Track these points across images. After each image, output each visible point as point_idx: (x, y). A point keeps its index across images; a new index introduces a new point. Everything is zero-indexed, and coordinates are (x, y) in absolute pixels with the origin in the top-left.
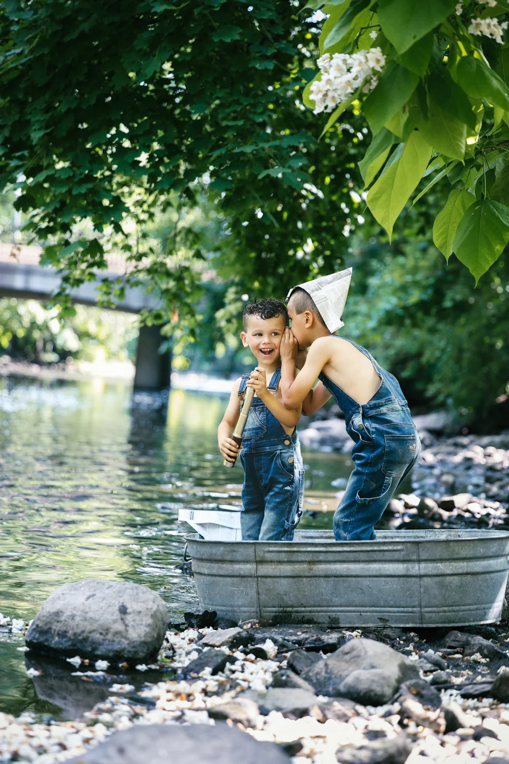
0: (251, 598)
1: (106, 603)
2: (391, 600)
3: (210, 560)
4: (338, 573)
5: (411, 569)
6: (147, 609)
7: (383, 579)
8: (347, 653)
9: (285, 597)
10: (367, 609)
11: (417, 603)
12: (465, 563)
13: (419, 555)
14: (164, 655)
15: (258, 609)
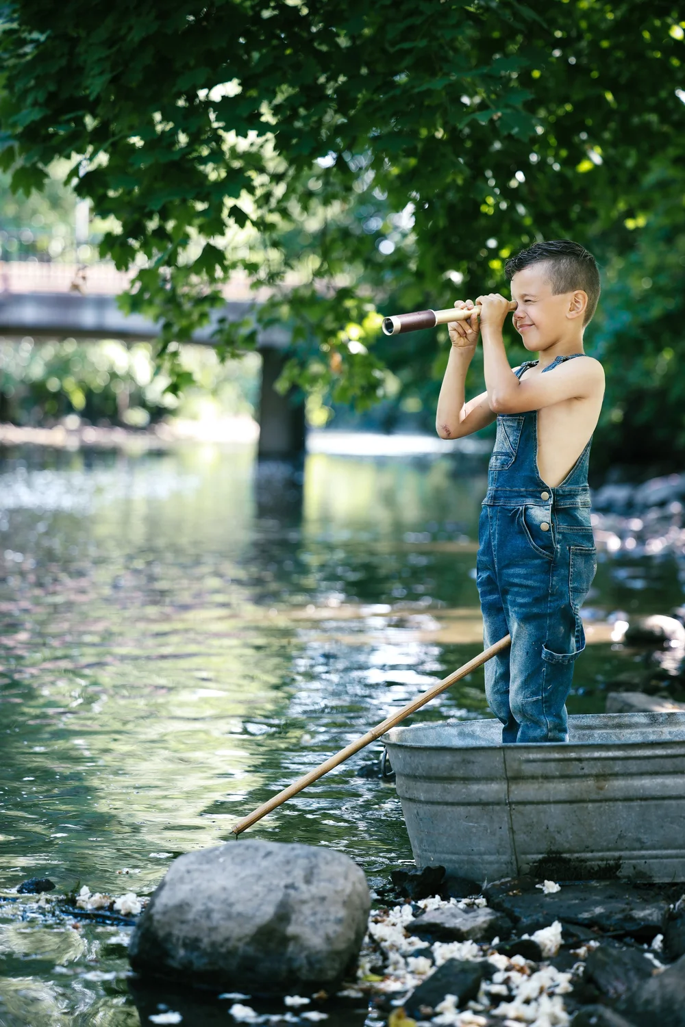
0: (501, 839)
1: (264, 886)
3: (429, 778)
4: (647, 793)
6: (336, 892)
9: (557, 837)
14: (368, 966)
15: (514, 857)
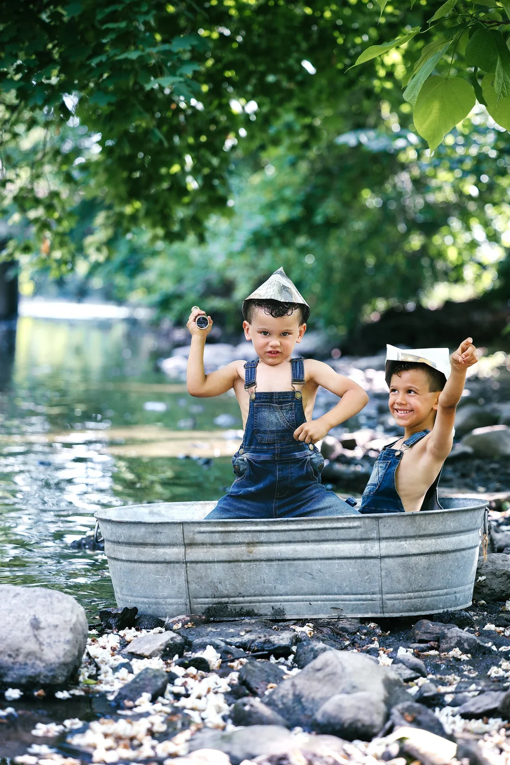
0: (179, 588)
1: (15, 617)
2: (346, 586)
3: (129, 544)
4: (283, 556)
5: (370, 550)
6: (65, 621)
7: (337, 561)
8: (319, 670)
9: (220, 586)
10: (318, 597)
11: (378, 589)
12: (433, 540)
13: (379, 533)
14: (87, 674)
15: (188, 600)
